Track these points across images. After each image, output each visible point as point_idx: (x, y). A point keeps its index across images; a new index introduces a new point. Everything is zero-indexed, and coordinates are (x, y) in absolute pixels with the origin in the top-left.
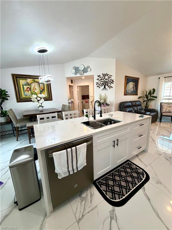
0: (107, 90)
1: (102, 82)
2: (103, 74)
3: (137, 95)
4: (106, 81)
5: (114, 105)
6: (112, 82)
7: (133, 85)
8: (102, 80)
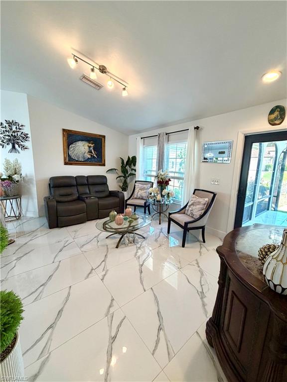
0: (19, 153)
1: (7, 137)
2: (6, 121)
3: (104, 165)
4: (14, 134)
5: (35, 182)
6: (26, 137)
7: (90, 147)
8: (7, 133)
